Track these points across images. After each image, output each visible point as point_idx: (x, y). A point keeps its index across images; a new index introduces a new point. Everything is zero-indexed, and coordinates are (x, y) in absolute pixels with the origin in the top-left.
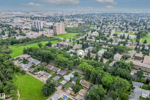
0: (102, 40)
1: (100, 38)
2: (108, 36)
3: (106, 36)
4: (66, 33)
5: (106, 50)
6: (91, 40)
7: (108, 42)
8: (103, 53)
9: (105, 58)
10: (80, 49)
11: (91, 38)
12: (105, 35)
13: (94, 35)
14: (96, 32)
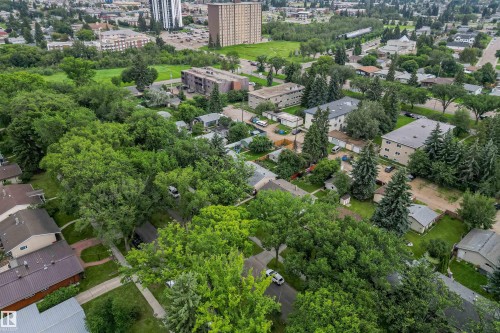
0: (427, 72)
1: (421, 64)
2: (468, 56)
3: (456, 56)
4: (266, 40)
5: (446, 128)
6: (366, 69)
7: (467, 87)
8: (421, 143)
9: (432, 181)
10: (288, 109)
11: (373, 63)
12: (452, 51)
13: (392, 53)
14: (405, 38)
